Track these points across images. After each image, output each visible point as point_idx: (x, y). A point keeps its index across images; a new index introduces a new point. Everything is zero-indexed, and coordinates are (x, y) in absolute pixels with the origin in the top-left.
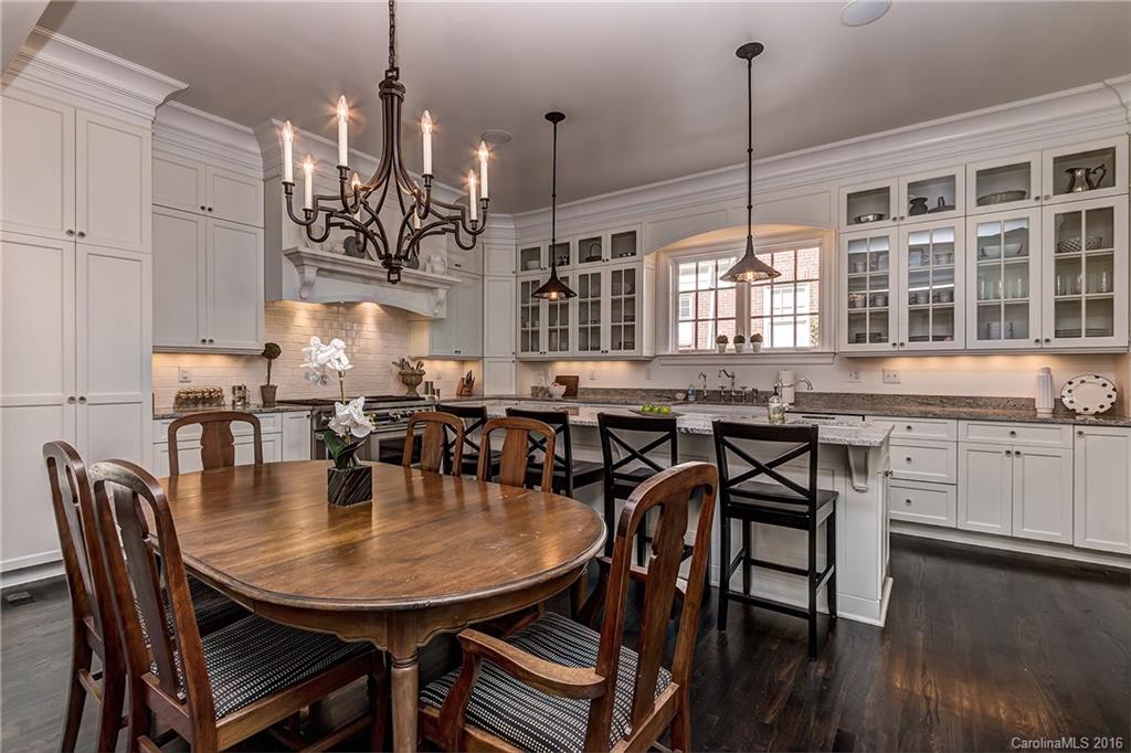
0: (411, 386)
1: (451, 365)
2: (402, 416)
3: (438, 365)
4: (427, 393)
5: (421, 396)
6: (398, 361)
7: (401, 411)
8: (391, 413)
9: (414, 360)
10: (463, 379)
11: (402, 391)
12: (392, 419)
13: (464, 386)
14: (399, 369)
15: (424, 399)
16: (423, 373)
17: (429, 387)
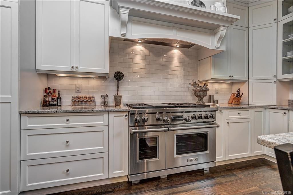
0: (201, 98)
1: (224, 87)
2: (192, 118)
3: (216, 86)
4: (209, 102)
5: (207, 104)
6: (192, 83)
7: (192, 114)
8: (185, 115)
9: (201, 82)
10: (234, 94)
11: (194, 101)
12: (185, 119)
13: (234, 98)
14: (193, 88)
15: (209, 106)
16: (207, 90)
17: (211, 99)
